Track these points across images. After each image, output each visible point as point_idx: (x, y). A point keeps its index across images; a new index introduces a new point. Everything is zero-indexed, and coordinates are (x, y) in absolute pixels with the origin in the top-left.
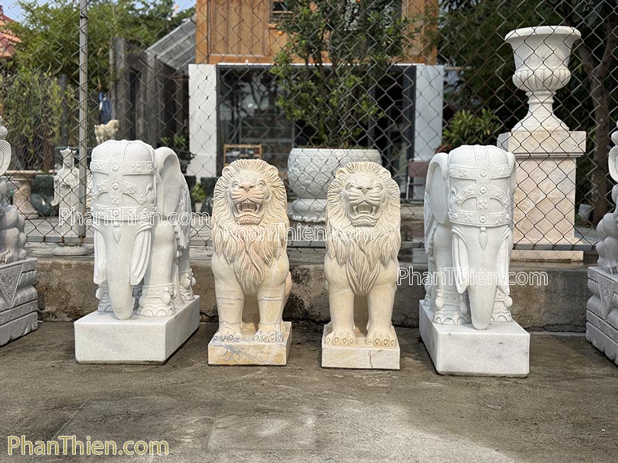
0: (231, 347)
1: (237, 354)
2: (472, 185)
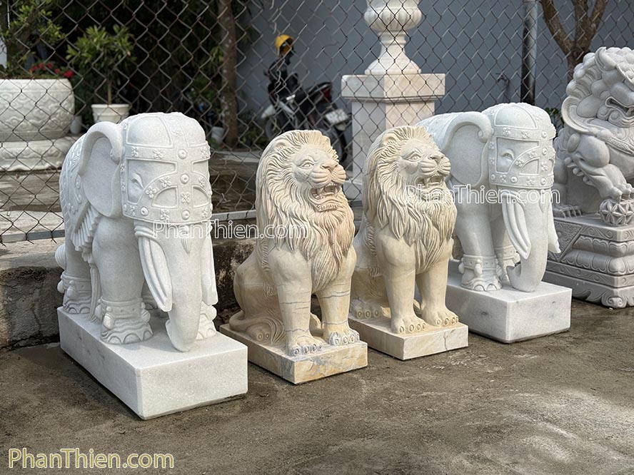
0: (316, 359)
1: (323, 365)
2: (534, 148)
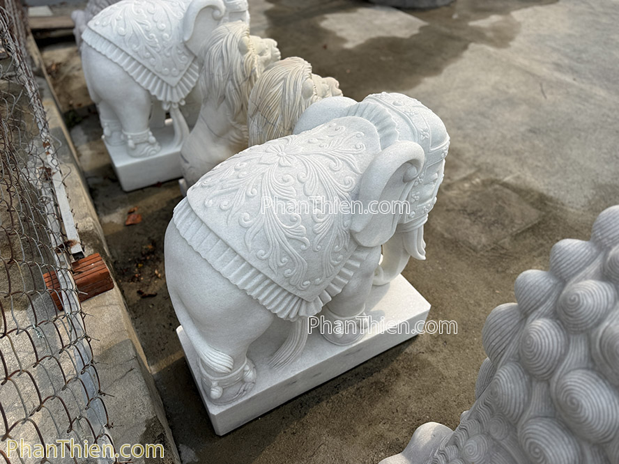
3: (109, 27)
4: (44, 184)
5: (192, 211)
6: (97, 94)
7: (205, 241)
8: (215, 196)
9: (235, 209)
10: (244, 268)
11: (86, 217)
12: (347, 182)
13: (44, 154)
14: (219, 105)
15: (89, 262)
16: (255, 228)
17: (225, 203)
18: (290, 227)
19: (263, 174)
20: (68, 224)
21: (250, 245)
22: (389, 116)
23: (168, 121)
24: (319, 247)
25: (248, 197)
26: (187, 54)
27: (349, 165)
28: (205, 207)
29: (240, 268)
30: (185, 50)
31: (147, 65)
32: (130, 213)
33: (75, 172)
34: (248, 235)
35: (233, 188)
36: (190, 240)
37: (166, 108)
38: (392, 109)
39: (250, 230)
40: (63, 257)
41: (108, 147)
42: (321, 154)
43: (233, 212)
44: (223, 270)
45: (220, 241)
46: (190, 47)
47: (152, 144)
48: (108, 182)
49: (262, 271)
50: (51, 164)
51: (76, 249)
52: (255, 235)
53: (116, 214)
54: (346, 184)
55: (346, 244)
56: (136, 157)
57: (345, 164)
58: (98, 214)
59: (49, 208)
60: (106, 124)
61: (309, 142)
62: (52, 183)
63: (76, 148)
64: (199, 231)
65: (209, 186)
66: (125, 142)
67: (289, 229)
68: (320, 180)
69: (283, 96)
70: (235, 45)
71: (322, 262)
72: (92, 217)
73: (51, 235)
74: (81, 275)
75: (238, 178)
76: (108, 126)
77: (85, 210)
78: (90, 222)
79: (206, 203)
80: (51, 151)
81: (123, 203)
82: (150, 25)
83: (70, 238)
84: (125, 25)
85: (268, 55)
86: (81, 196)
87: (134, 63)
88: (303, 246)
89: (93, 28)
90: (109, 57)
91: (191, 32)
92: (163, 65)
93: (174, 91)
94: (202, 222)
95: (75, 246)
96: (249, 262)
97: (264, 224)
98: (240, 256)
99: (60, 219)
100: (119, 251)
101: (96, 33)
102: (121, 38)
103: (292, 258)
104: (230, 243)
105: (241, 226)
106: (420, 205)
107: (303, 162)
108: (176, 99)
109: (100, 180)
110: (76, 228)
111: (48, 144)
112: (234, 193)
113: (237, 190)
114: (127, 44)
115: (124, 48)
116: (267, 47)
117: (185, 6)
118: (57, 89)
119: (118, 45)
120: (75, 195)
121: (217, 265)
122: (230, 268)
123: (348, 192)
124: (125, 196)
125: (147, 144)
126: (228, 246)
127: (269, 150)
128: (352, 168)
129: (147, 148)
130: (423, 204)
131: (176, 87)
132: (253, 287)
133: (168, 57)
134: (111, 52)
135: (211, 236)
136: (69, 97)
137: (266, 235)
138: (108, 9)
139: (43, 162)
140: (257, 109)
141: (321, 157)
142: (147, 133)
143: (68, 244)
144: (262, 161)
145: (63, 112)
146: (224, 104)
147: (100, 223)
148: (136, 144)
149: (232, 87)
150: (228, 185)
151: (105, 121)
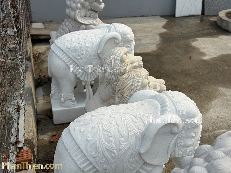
3: (63, 44)
4: (16, 113)
5: (69, 131)
6: (51, 73)
7: (71, 144)
8: (79, 126)
9: (86, 132)
10: (84, 160)
11: (30, 132)
12: (140, 128)
13: (20, 99)
14: (107, 86)
15: (25, 153)
16: (92, 142)
17: (83, 129)
18: (108, 144)
19: (102, 119)
20: (21, 133)
21: (89, 149)
22: (166, 102)
23: (85, 90)
24: (121, 157)
25: (92, 128)
26: (99, 59)
27: (143, 121)
28: (74, 130)
29: (83, 159)
30: (97, 57)
31: (77, 63)
32: (53, 136)
33: (31, 110)
34: (89, 144)
35: (88, 123)
36: (65, 144)
37: (83, 84)
38: (170, 99)
39: (90, 142)
40: (14, 148)
41: (52, 99)
42: (130, 114)
43: (84, 133)
44: (76, 159)
45: (77, 145)
46: (100, 56)
47: (73, 101)
48: (47, 118)
49: (92, 163)
50: (21, 104)
51: (21, 145)
52: (92, 145)
53: (46, 135)
54: (139, 129)
55: (137, 159)
56: (63, 107)
57: (141, 120)
58: (37, 134)
59: (15, 124)
60: (53, 88)
61: (128, 108)
62: (19, 113)
63: (36, 98)
64: (70, 140)
65: (79, 121)
66: (60, 99)
67: (107, 145)
68: (126, 125)
69: (132, 86)
70: (119, 58)
71: (123, 165)
72: (33, 133)
73: (12, 137)
74: (19, 158)
75: (91, 119)
76: (54, 89)
77: (31, 129)
78: (31, 135)
79: (76, 128)
80: (23, 98)
81: (52, 130)
82: (83, 45)
83: (19, 140)
84: (71, 43)
85: (136, 64)
86: (31, 122)
87: (71, 61)
88: (114, 155)
89: (56, 43)
90: (60, 57)
91: (102, 49)
92: (85, 63)
93: (89, 76)
94: (72, 136)
95: (21, 144)
96: (87, 157)
97: (97, 140)
98: (84, 154)
99: (18, 130)
100: (43, 154)
101: (57, 46)
102: (68, 49)
103: (107, 160)
104: (80, 146)
105: (86, 140)
106: (185, 149)
107: (121, 116)
108: (89, 80)
109: (44, 117)
110: (24, 136)
111: (22, 95)
112: (87, 125)
113: (89, 124)
114: (70, 52)
115: (68, 54)
116: (136, 60)
117: (101, 37)
118: (36, 67)
119: (66, 52)
120: (28, 121)
121: (73, 156)
122: (78, 159)
123: (139, 133)
124: (54, 127)
125: (71, 101)
126: (80, 148)
127: (109, 109)
128: (143, 122)
129: (70, 103)
130: (187, 149)
131: (90, 74)
132: (88, 170)
133: (88, 60)
134: (62, 55)
135: (74, 143)
136: (41, 71)
137: (96, 146)
138: (65, 35)
139: (18, 102)
140: (119, 91)
141: (130, 115)
142: (72, 95)
143: (18, 142)
144: (103, 114)
145: (35, 79)
146: (109, 86)
147: (37, 138)
148: (65, 100)
149: (114, 78)
150: (86, 122)
151: (53, 86)
